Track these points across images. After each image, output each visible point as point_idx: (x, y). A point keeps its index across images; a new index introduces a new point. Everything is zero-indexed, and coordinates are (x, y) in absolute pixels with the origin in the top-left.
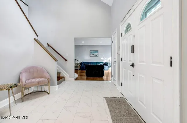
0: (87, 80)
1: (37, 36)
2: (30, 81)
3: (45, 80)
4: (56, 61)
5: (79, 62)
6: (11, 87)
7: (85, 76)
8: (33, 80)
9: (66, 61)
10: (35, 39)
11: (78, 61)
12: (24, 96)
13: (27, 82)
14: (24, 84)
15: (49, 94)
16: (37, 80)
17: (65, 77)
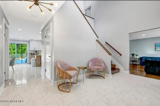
0: (145, 76)
1: (98, 38)
2: (93, 67)
3: (101, 68)
4: (110, 55)
5: (138, 57)
6: (84, 68)
7: (143, 71)
8: (95, 67)
9: (121, 55)
10: (96, 40)
11: (137, 55)
12: (90, 76)
13: (91, 67)
14: (90, 68)
15: (104, 78)
16: (97, 67)
17: (119, 69)
